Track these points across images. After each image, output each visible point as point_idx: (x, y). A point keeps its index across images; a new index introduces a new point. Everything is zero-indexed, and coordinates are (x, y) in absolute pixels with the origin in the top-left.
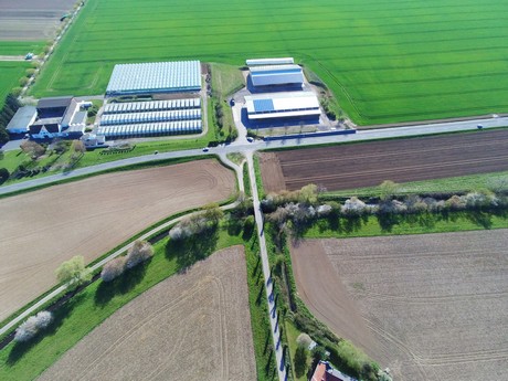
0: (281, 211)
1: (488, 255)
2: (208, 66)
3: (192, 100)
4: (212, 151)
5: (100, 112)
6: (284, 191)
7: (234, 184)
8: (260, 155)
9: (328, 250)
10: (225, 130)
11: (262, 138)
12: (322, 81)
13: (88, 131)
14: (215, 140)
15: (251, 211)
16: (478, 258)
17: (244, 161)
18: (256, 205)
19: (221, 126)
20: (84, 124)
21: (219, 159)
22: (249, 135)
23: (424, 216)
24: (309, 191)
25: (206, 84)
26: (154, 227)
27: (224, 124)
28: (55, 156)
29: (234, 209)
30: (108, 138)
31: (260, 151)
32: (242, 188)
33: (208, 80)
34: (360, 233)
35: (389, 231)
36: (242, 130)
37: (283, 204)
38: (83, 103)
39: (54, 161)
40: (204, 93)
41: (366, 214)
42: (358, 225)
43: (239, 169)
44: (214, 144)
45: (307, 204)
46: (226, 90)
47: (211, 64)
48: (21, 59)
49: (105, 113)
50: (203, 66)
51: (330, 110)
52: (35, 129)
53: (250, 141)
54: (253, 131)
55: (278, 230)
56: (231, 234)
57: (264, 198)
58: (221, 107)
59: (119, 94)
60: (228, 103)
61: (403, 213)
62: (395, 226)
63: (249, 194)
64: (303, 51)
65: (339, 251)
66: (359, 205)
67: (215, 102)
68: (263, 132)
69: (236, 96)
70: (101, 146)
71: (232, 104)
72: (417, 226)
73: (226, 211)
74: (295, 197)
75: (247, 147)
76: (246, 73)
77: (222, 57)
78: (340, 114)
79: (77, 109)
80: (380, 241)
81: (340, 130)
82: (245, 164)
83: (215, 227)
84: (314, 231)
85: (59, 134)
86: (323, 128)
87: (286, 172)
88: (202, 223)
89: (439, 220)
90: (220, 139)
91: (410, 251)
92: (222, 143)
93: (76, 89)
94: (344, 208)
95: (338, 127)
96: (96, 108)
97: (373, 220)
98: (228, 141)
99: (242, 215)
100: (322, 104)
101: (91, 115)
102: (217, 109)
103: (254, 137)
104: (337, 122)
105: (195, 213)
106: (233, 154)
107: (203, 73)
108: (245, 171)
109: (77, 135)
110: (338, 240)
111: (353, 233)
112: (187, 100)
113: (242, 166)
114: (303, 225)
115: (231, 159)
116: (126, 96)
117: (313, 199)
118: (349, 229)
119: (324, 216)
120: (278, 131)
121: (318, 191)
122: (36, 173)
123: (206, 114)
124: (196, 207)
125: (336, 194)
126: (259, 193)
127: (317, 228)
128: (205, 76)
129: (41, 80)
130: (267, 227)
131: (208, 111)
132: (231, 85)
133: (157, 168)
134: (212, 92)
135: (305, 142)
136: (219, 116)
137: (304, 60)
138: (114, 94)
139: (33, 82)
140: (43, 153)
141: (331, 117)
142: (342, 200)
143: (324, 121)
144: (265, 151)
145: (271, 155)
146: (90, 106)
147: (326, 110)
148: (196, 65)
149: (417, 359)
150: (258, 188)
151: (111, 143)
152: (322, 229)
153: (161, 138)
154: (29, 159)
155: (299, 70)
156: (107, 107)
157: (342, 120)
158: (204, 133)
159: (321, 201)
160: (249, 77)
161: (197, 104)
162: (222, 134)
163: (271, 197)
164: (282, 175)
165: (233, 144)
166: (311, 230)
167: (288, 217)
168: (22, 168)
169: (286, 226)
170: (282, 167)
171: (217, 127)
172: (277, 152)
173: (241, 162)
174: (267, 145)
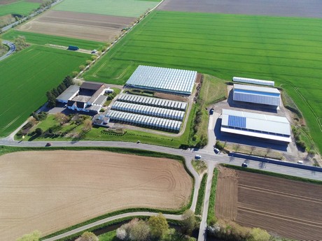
2: (202, 77)
3: (180, 103)
4: (180, 152)
5: (115, 98)
6: (234, 224)
7: (189, 194)
8: (221, 169)
10: (197, 136)
11: (228, 152)
12: (297, 108)
13: (102, 111)
14: (187, 143)
17: (206, 171)
18: (203, 226)
19: (195, 132)
20: (101, 106)
21: (184, 163)
22: (217, 146)
25: (196, 91)
27: (199, 130)
28: (74, 125)
29: (180, 222)
30: (112, 120)
31: (222, 165)
33: (198, 88)
36: (212, 139)
38: (109, 89)
39: (72, 129)
40: (191, 99)
43: (199, 178)
44: (184, 147)
46: (210, 100)
47: (205, 75)
48: (89, 52)
49: (118, 100)
50: (198, 76)
51: (301, 141)
52: (71, 103)
53: (216, 152)
54: (222, 143)
57: (212, 224)
58: (201, 114)
59: (133, 87)
60: (208, 111)
63: (198, 211)
64: (285, 77)
67: (198, 108)
68: (230, 146)
69: (216, 106)
70: (105, 126)
71: (211, 113)
73: (172, 224)
75: (213, 158)
76: (230, 88)
77: (214, 71)
78: (312, 147)
79: (103, 93)
81: (308, 164)
82: (205, 176)
85: (84, 109)
86: (290, 157)
87: (242, 197)
90: (191, 143)
92: (191, 147)
93: (109, 78)
95: (306, 160)
96: (115, 94)
98: (197, 148)
99: (185, 232)
100: (294, 131)
101: (109, 99)
102: (197, 115)
103: (221, 149)
104: (305, 154)
106: (198, 162)
107: (197, 81)
108: (203, 183)
109: (93, 113)
112: (177, 103)
113: (201, 176)
115: (194, 166)
116: (136, 90)
120: (245, 149)
122: (57, 136)
123: (187, 117)
126: (209, 212)
128: (197, 84)
129: (93, 68)
131: (190, 115)
132: (215, 96)
133: (134, 156)
134: (198, 99)
135: (269, 168)
136: (197, 122)
137: (283, 85)
138: (130, 86)
139: (88, 69)
140: (68, 121)
141: (301, 147)
143: (292, 150)
144: (227, 166)
145: (231, 172)
146: (111, 92)
147: (296, 139)
148: (193, 75)
150: (210, 207)
151: (111, 125)
153: (147, 130)
154: (58, 124)
155: (277, 95)
156: (121, 96)
157: (311, 154)
158: (180, 134)
160: (232, 91)
161: (183, 107)
162: (194, 139)
163: (219, 226)
164: (237, 198)
165: (200, 151)
168: (50, 130)
170: (239, 189)
171: (193, 131)
172: (238, 171)
173: (202, 172)
174: (231, 160)
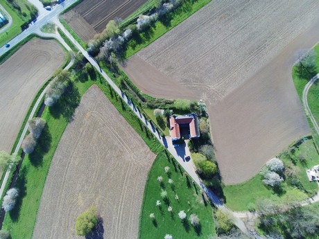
0: (103, 50)
1: (225, 11)
4: (27, 33)
6: (97, 35)
7: (62, 49)
8: (64, 17)
9: (143, 58)
10: (24, 10)
11: (56, 3)
14: (24, 23)
15: (86, 61)
16: (220, 16)
17: (56, 27)
18: (86, 54)
19: (19, 9)
21: (38, 36)
22: (45, 5)
23: (184, 6)
24: (111, 27)
26: (32, 107)
27: (20, 5)
29: (74, 65)
31: (62, 14)
32: (69, 49)
34: (155, 37)
35: (170, 26)
37: (101, 45)
41: (153, 22)
42: (152, 32)
43: (57, 35)
44: (25, 27)
45: (116, 36)
53: (49, 9)
55: (109, 62)
56: (83, 82)
57: (87, 47)
61: (172, 10)
62: (172, 21)
63: (76, 50)
65: (150, 55)
66: (145, 19)
72: (184, 14)
73: (70, 70)
74: (106, 35)
75: (51, 15)
80: (168, 36)
82: (59, 30)
83: (71, 84)
84: (130, 51)
87: (90, 21)
88: (61, 85)
89: (193, 3)
90: (27, 19)
91: (186, 32)
92: (30, 22)
94: (138, 26)
97: (158, 24)
98: (34, 18)
99: (81, 66)
103: (50, 4)
105: (51, 83)
106: (45, 27)
108: (63, 35)
110: (146, 49)
111: (152, 39)
113: (57, 32)
114: (121, 51)
115: (46, 32)
117: (117, 31)
118: (148, 38)
119: (130, 38)
121: (117, 23)
124: (49, 78)
125: (129, 19)
126: (82, 45)
127: (130, 48)
130: (101, 65)
142: (134, 21)
144: (66, 11)
145: (71, 13)
149: (212, 87)
150: (79, 42)
152: (134, 47)
158: (10, 21)
159: (123, 29)
162: (25, 15)
163: (91, 44)
164: (88, 24)
165: (39, 19)
166: (127, 52)
167: (110, 51)
169: (112, 58)
170: (84, 18)
171: (17, 11)
172: (74, 9)
173: (54, 30)
174: (63, 6)
